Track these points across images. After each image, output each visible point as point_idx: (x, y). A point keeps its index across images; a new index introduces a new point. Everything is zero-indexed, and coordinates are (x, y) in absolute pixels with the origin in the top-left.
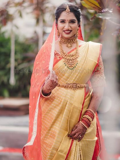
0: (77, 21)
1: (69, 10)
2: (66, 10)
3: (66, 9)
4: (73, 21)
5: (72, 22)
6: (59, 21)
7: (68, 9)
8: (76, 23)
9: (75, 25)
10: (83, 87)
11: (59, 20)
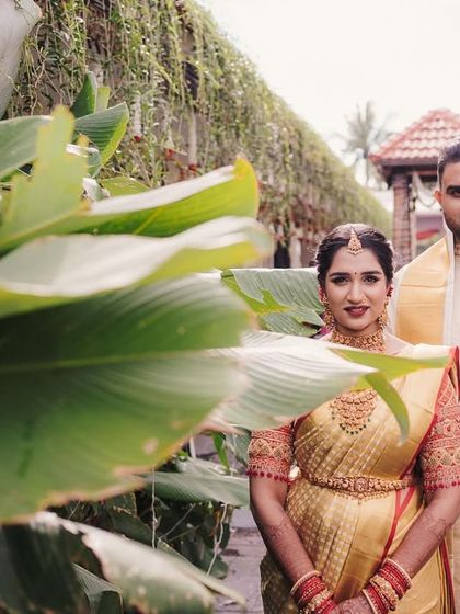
0: (382, 277)
1: (359, 244)
2: (350, 244)
3: (348, 241)
4: (372, 278)
5: (370, 278)
6: (328, 279)
7: (355, 242)
8: (382, 283)
9: (378, 288)
10: (390, 490)
11: (328, 275)
